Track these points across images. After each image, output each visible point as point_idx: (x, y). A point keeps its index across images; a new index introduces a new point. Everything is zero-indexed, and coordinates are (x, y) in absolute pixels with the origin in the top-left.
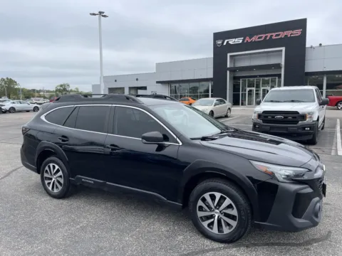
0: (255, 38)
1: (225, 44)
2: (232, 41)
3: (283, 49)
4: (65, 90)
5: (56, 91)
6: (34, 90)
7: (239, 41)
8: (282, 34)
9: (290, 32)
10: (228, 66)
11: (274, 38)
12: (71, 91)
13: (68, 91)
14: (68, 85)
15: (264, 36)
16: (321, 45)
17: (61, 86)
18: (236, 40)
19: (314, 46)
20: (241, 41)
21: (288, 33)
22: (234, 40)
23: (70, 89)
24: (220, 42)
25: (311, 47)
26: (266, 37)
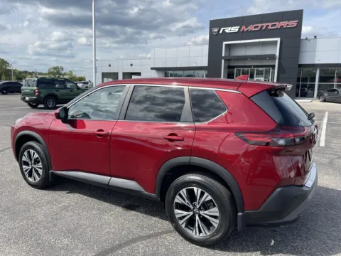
0: (251, 28)
1: (221, 32)
2: (228, 30)
3: (278, 40)
4: (58, 72)
6: (26, 72)
7: (235, 29)
8: (278, 25)
10: (223, 55)
11: (270, 28)
12: (65, 74)
13: (61, 74)
15: (260, 25)
16: (315, 37)
18: (233, 28)
19: (309, 38)
20: (237, 30)
21: (284, 24)
22: (230, 28)
23: (63, 72)
24: (215, 30)
25: (306, 39)
26: (262, 26)
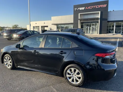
0: (89, 8)
1: (78, 10)
2: (80, 9)
4: (16, 27)
5: (13, 27)
6: (4, 27)
7: (83, 8)
8: (99, 6)
9: (102, 5)
10: (79, 18)
11: (96, 7)
14: (18, 25)
15: (92, 7)
16: (114, 10)
17: (15, 25)
18: (82, 8)
19: (111, 11)
20: (84, 9)
21: (101, 6)
22: (81, 8)
23: (18, 27)
24: (76, 9)
25: (110, 11)
26: (93, 7)
